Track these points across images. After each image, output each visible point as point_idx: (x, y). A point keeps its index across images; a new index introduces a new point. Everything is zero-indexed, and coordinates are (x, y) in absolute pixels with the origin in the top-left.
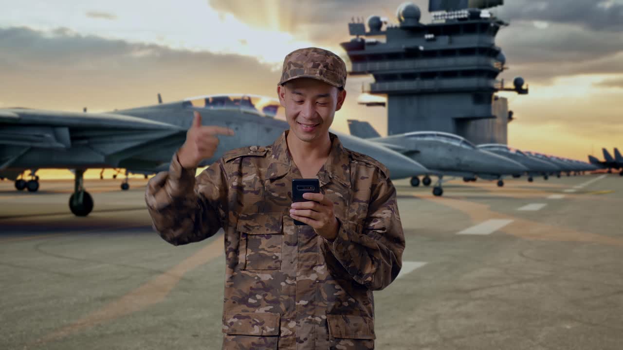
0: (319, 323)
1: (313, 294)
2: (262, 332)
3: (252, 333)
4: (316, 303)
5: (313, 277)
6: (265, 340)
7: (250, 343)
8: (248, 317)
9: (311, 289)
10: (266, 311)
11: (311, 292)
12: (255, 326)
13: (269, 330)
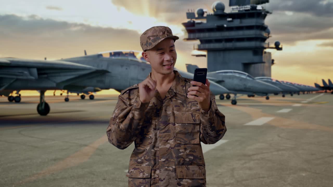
0: (171, 170)
1: (168, 155)
2: (143, 176)
3: (139, 177)
4: (169, 160)
5: (168, 146)
6: (145, 181)
7: (139, 182)
8: (139, 169)
9: (167, 152)
10: (146, 165)
11: (167, 154)
12: (141, 173)
13: (146, 175)
